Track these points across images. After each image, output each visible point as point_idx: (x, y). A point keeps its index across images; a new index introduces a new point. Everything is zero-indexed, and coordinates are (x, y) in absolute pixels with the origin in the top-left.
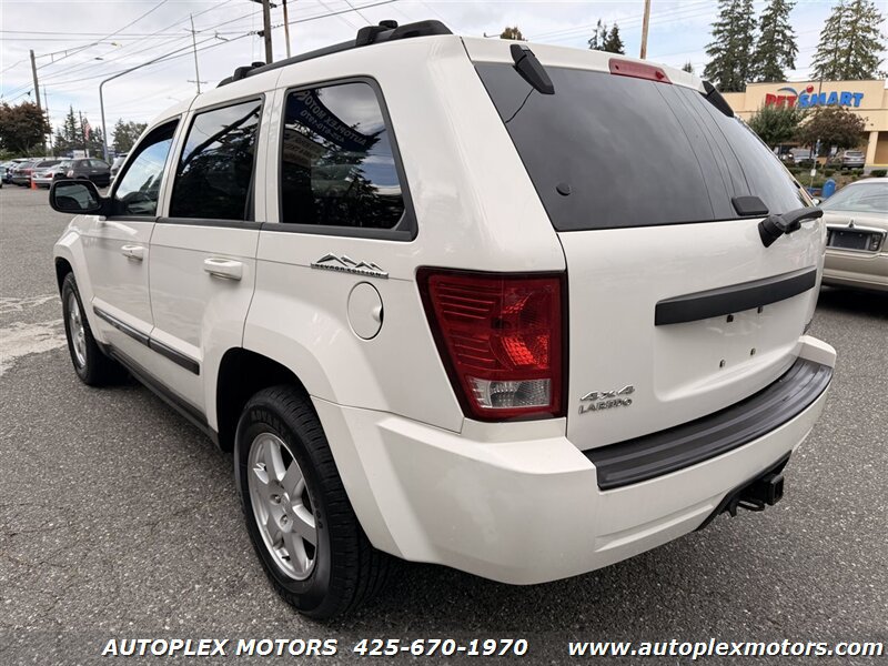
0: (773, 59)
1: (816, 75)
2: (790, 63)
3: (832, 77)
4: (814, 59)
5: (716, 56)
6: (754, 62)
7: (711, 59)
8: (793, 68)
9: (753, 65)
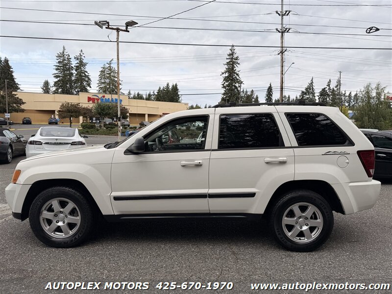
0: (82, 83)
1: (99, 91)
2: (89, 85)
3: (105, 92)
4: (98, 85)
5: (58, 79)
6: (75, 83)
7: (56, 80)
8: (90, 87)
9: (74, 84)
